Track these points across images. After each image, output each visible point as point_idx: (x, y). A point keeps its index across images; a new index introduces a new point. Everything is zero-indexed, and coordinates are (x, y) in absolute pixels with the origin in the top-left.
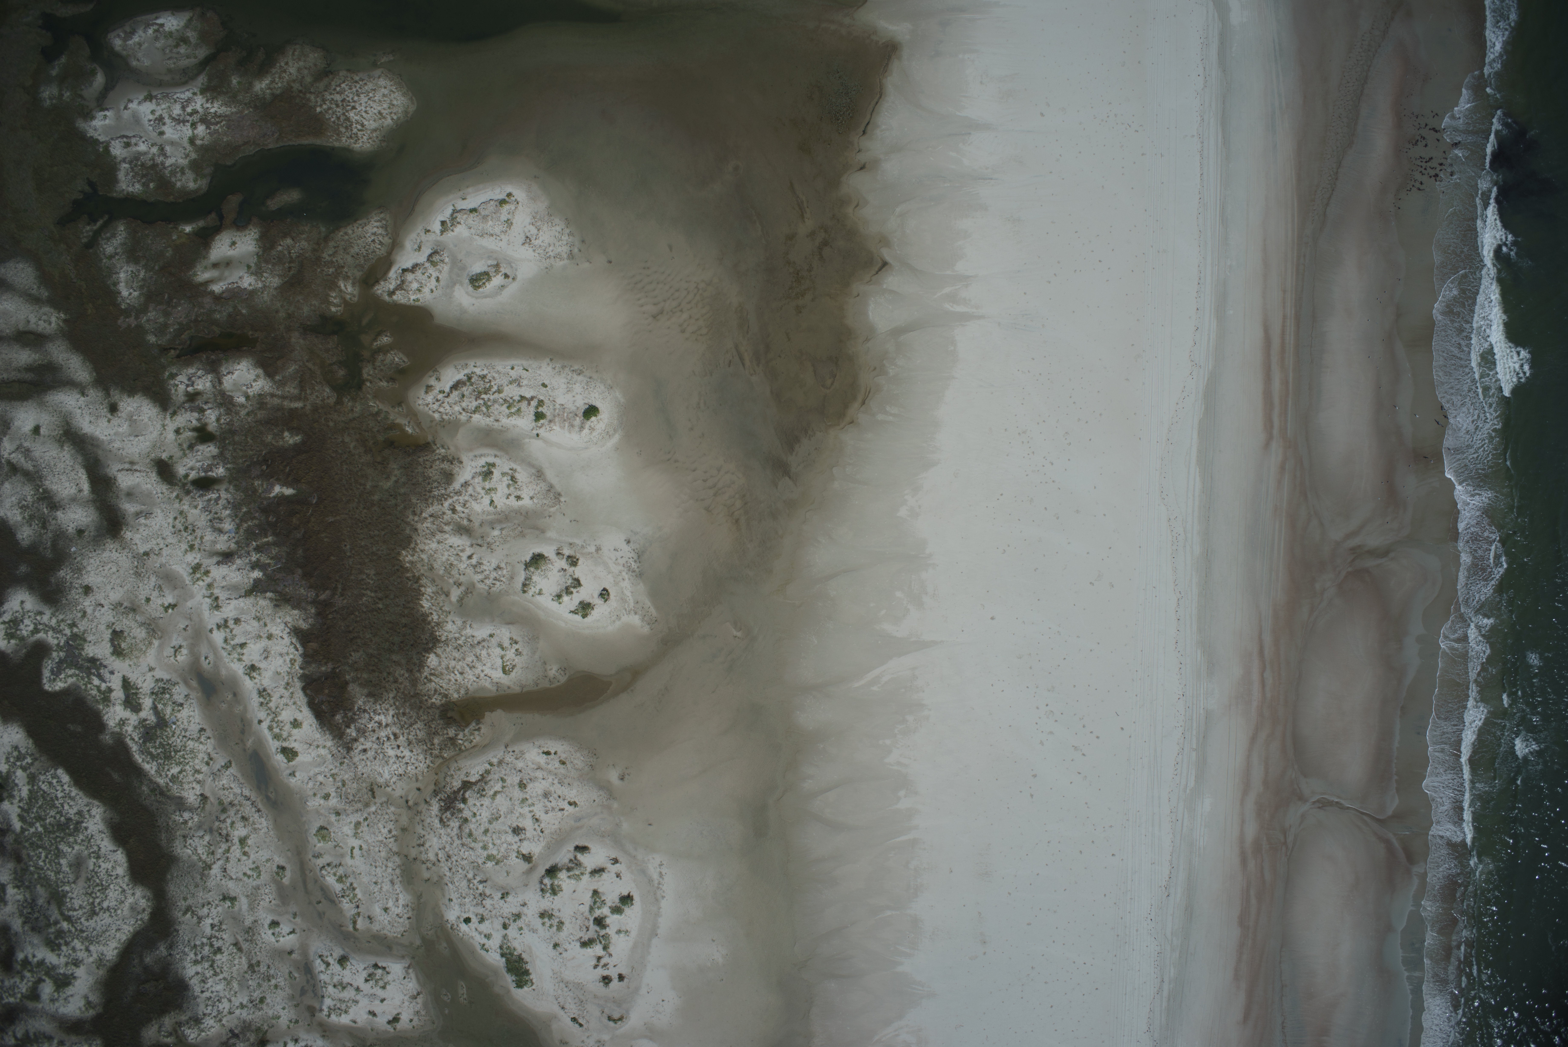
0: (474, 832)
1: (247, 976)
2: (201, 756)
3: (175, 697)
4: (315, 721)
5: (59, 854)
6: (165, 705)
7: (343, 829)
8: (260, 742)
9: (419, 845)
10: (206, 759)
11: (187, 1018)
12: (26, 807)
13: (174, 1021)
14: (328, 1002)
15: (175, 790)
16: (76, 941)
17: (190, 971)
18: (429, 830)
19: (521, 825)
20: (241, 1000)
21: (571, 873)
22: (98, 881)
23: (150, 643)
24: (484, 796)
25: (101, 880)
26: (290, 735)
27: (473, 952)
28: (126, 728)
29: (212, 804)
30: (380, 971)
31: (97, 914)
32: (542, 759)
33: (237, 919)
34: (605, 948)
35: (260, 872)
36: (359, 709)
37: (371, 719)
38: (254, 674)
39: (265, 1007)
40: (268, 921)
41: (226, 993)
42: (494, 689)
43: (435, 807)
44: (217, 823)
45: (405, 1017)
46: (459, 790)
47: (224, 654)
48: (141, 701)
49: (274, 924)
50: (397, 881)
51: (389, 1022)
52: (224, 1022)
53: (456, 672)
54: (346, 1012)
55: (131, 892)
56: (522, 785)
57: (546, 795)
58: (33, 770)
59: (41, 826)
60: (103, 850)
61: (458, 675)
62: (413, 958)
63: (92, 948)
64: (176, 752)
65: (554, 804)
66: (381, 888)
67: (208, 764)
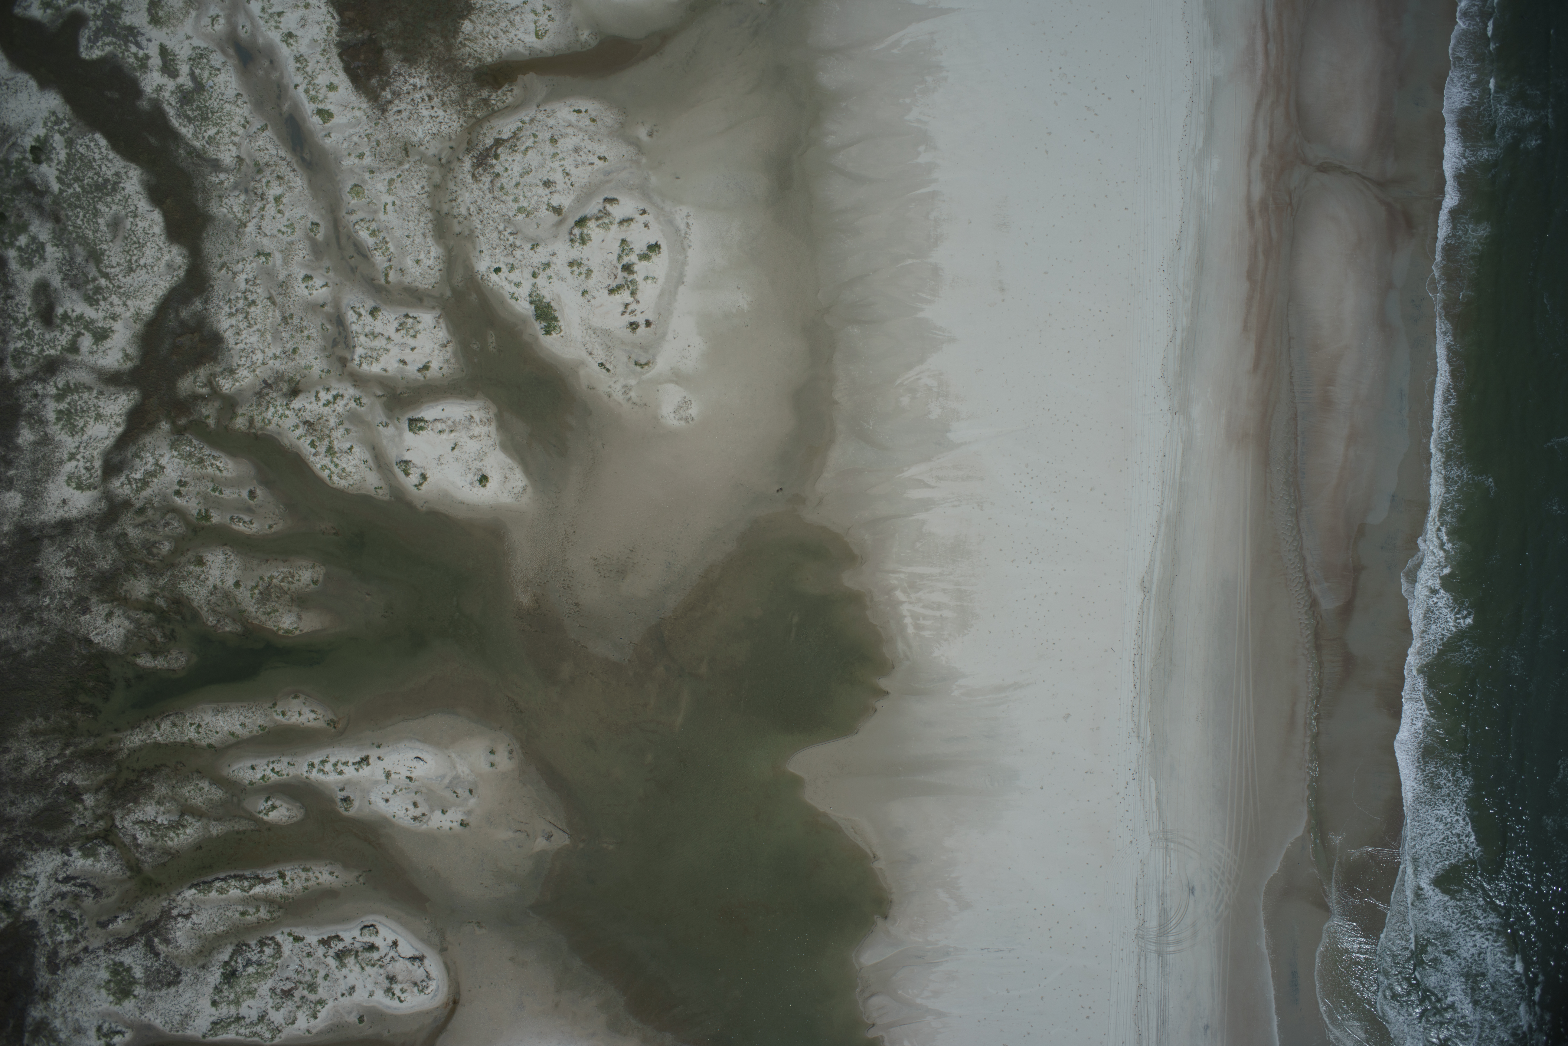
0: (505, 186)
1: (281, 328)
2: (237, 119)
3: (213, 63)
4: (351, 84)
5: (97, 213)
6: (202, 69)
7: (377, 186)
8: (296, 107)
9: (451, 201)
10: (243, 122)
11: (221, 369)
12: (64, 169)
13: (209, 372)
14: (359, 351)
15: (211, 152)
16: (114, 296)
17: (224, 323)
18: (461, 186)
19: (551, 179)
20: (274, 351)
21: (600, 222)
22: (135, 239)
23: (188, 13)
24: (516, 151)
25: (138, 239)
26: (326, 97)
27: (503, 302)
28: (164, 93)
29: (248, 165)
30: (410, 321)
31: (134, 271)
32: (573, 117)
33: (270, 274)
34: (633, 293)
35: (294, 229)
36: (394, 73)
37: (406, 82)
38: (291, 41)
39: (297, 358)
40: (302, 275)
41: (260, 345)
42: (527, 53)
43: (467, 164)
44: (252, 183)
45: (435, 365)
46: (491, 147)
47: (262, 22)
48: (179, 67)
49: (308, 278)
50: (429, 235)
51: (419, 370)
52: (257, 372)
53: (490, 37)
54: (377, 360)
55: (168, 249)
56: (553, 141)
57: (576, 150)
58: (70, 135)
59: (79, 186)
60: (140, 210)
61: (492, 39)
62: (443, 309)
63: (129, 303)
64: (213, 113)
65: (584, 158)
66: (413, 241)
67: (244, 126)
